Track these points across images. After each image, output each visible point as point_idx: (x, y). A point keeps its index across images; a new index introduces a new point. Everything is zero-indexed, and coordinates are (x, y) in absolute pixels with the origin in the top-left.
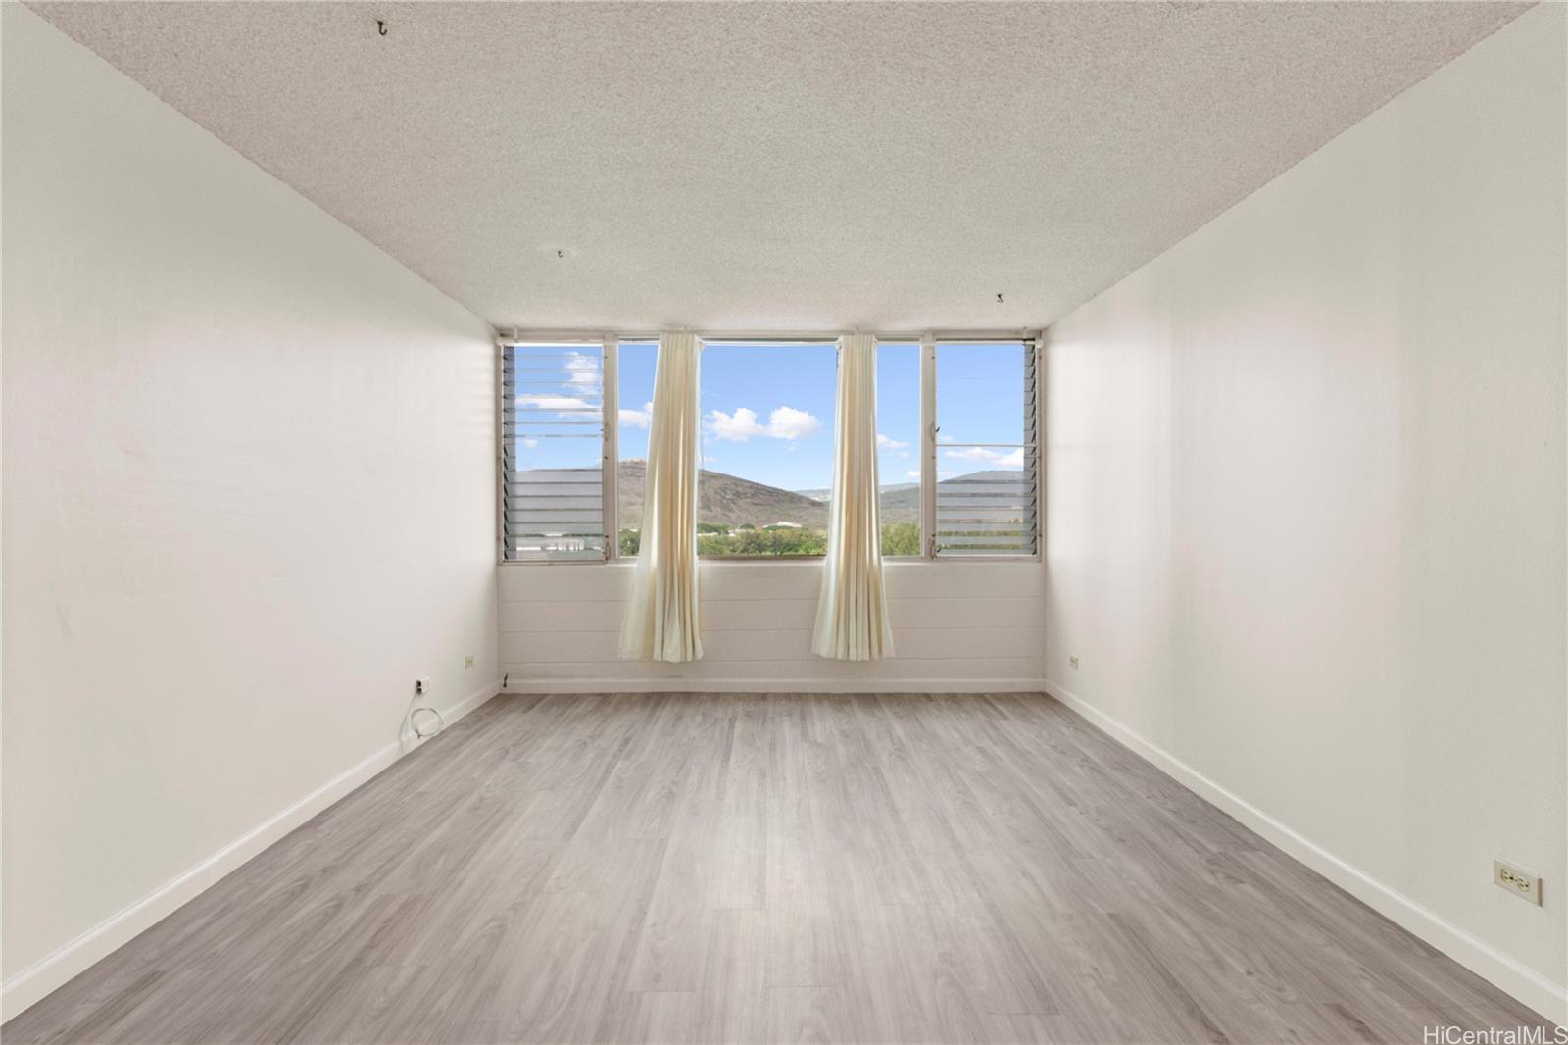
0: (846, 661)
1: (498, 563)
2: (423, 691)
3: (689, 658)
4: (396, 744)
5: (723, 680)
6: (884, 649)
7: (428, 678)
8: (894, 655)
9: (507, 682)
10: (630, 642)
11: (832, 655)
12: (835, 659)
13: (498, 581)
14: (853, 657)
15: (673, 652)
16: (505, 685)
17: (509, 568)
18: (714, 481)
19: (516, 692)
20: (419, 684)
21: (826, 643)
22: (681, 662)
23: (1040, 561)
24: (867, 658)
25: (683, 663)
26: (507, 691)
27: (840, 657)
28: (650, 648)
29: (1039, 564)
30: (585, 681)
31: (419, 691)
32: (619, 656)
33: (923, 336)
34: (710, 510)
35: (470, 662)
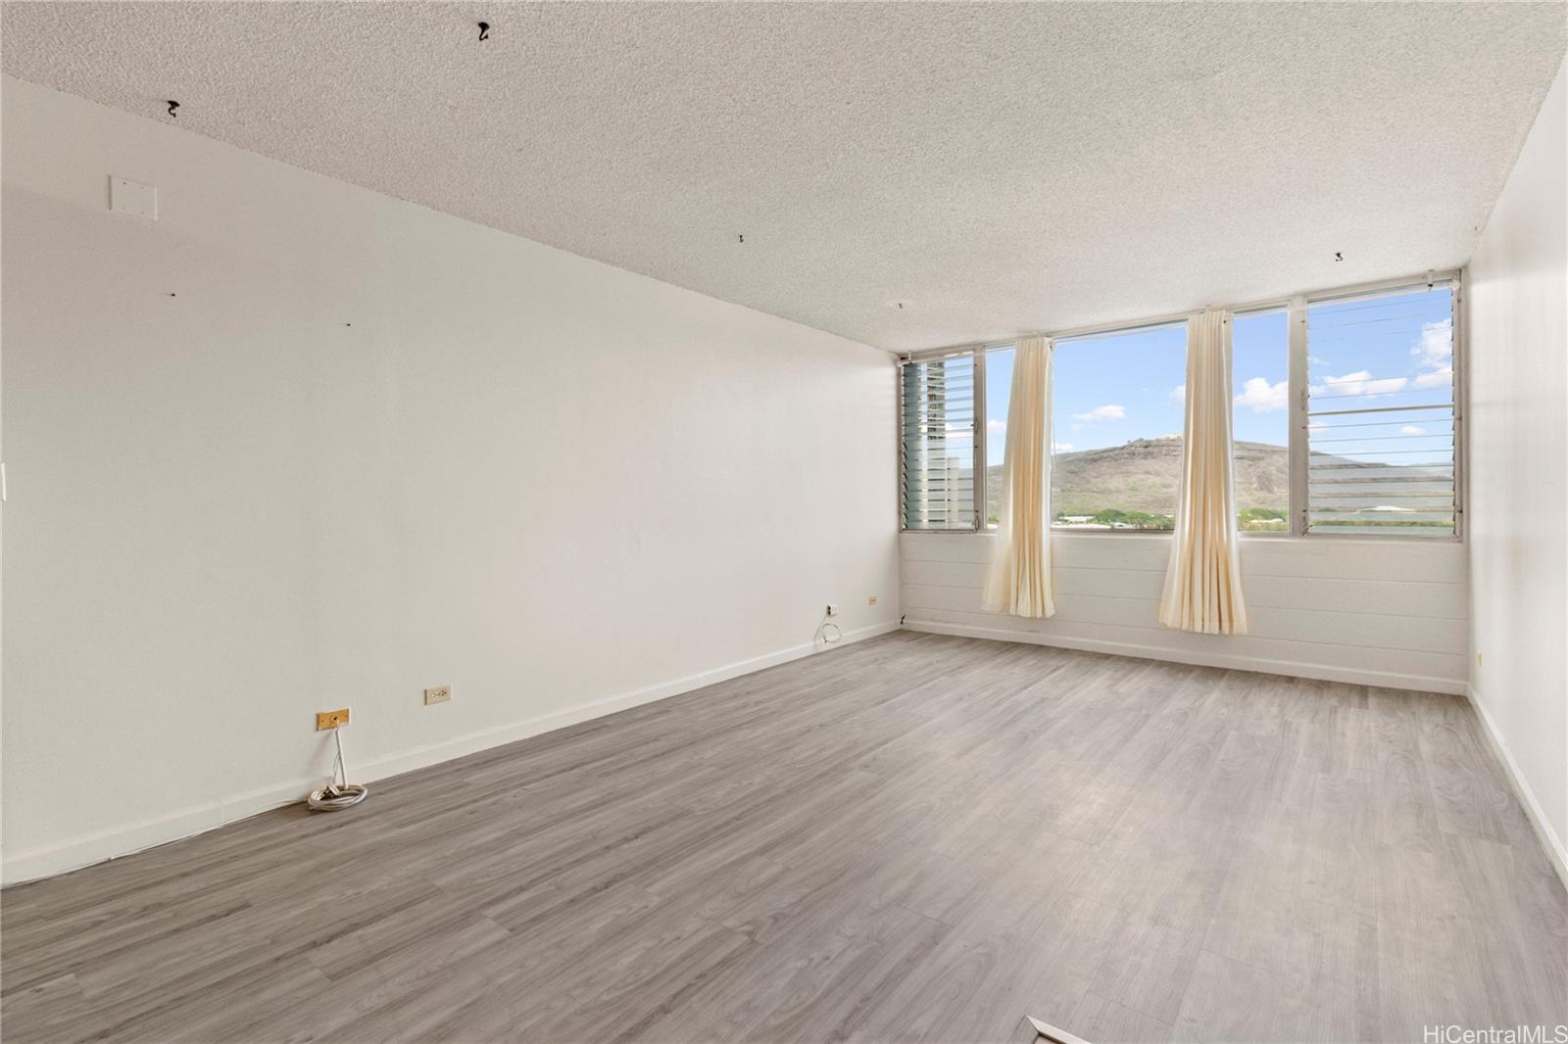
0: (1191, 633)
1: (901, 531)
2: (832, 613)
3: (1039, 615)
4: (812, 643)
5: (1068, 638)
6: (1235, 623)
7: (836, 605)
8: (1245, 632)
9: (904, 621)
10: (991, 597)
11: (1177, 626)
12: (1180, 630)
13: (899, 545)
14: (1198, 628)
15: (1025, 609)
16: (902, 623)
17: (907, 535)
18: (1276, 457)
19: (911, 629)
20: (829, 608)
21: (1171, 614)
22: (1030, 618)
23: (1461, 542)
24: (1217, 631)
25: (1033, 619)
26: (905, 627)
27: (1185, 627)
28: (1007, 605)
29: (1459, 545)
30: (960, 626)
31: (829, 613)
32: (982, 608)
33: (1289, 300)
34: (1270, 491)
35: (873, 601)
